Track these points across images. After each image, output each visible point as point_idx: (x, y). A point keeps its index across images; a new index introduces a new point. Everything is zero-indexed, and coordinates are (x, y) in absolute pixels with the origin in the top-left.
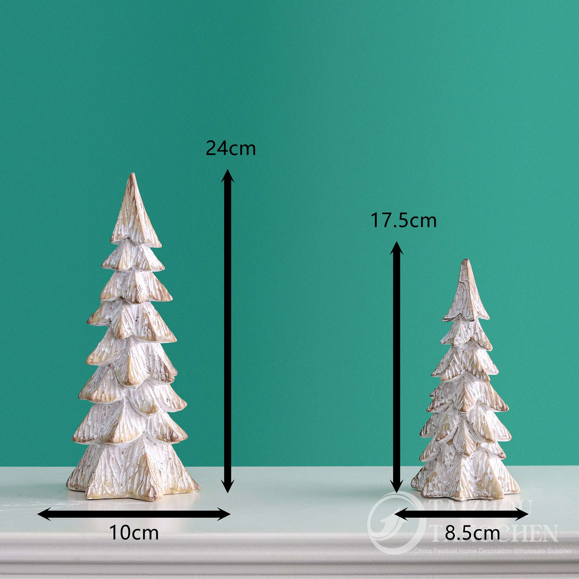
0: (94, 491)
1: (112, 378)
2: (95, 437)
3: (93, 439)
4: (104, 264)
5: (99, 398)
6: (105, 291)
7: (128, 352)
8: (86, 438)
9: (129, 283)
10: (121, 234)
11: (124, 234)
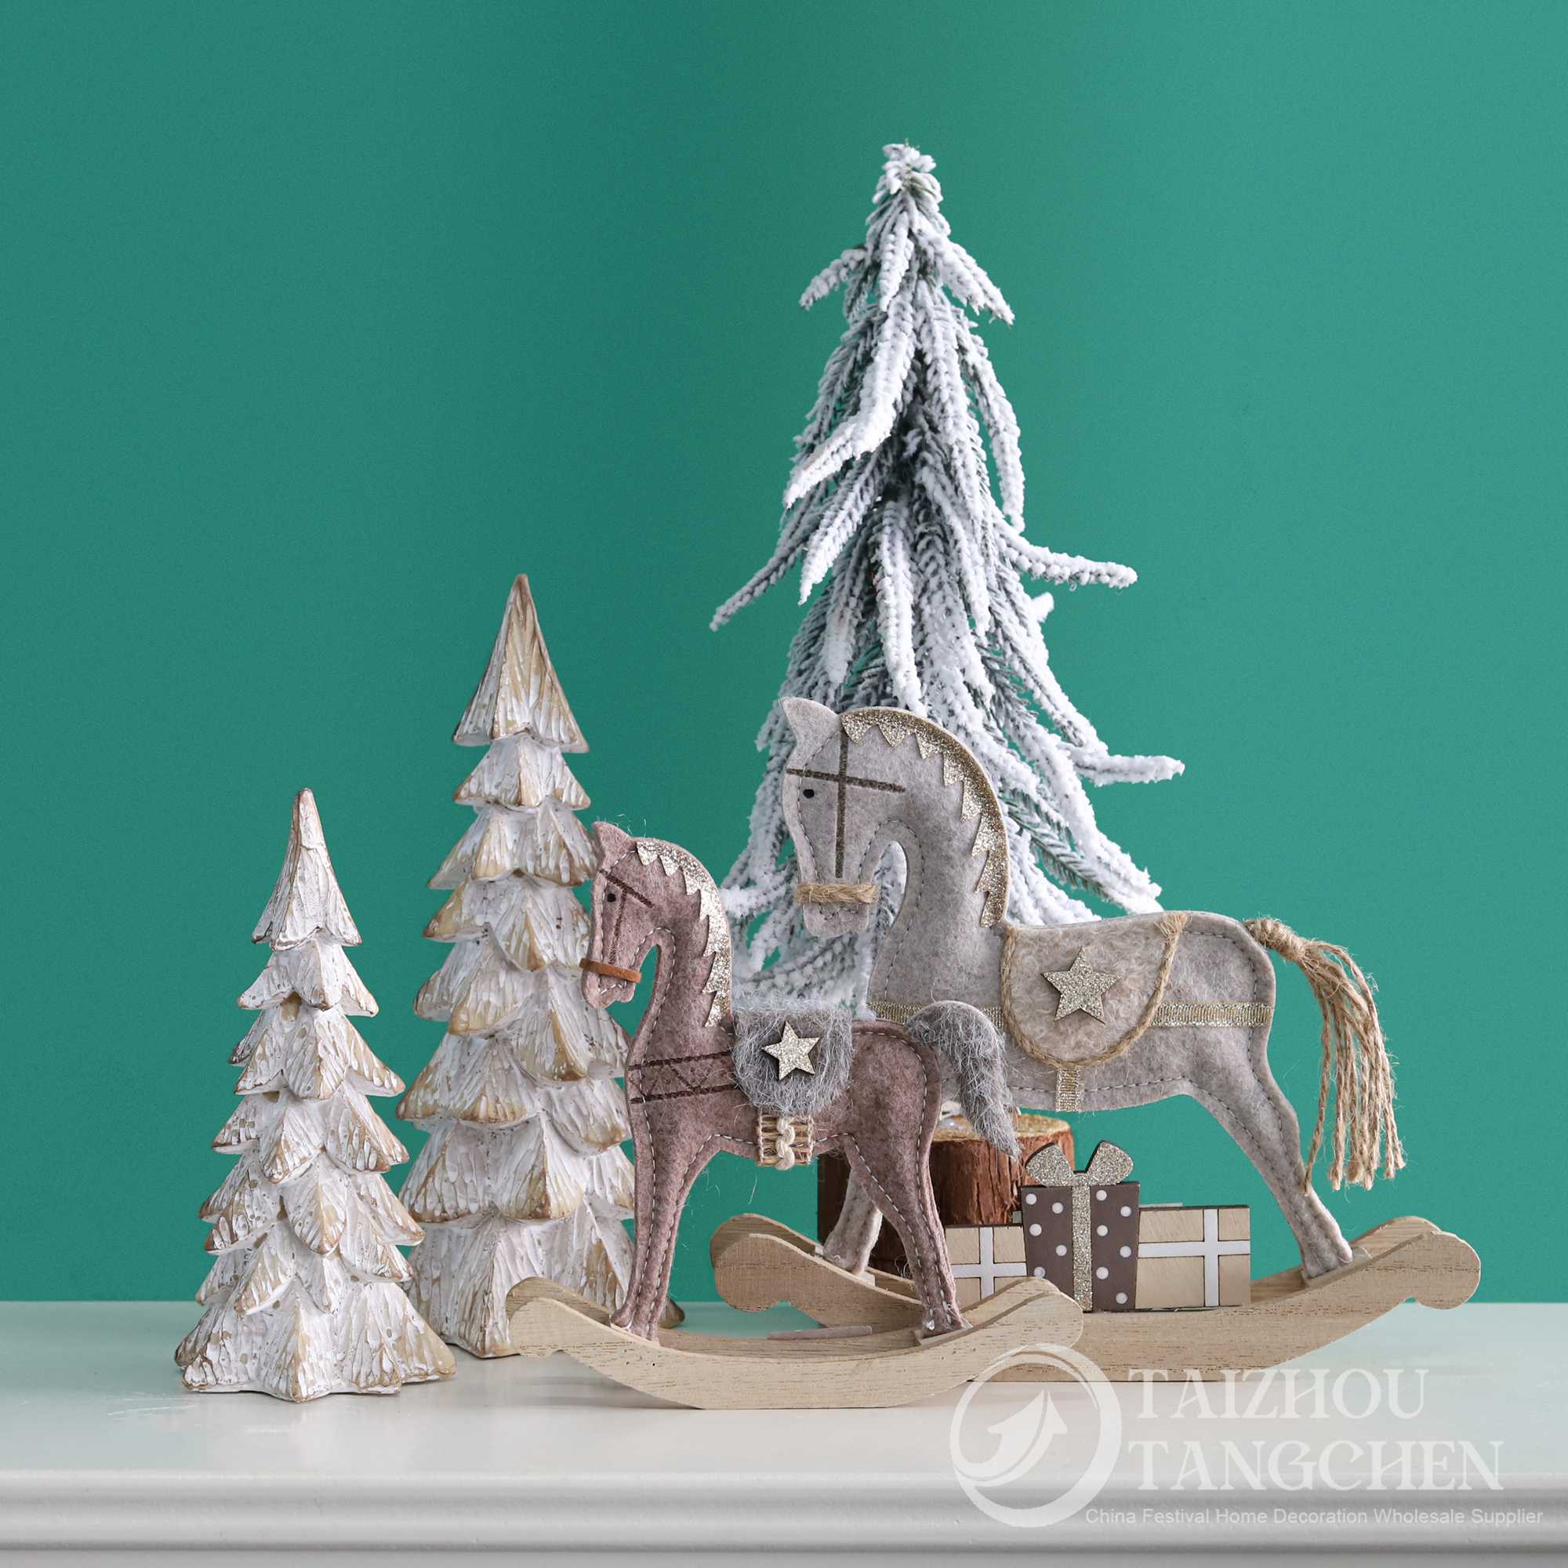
0: (496, 1337)
1: (506, 1066)
2: (473, 1207)
3: (469, 1213)
4: (463, 793)
5: (492, 1115)
6: (484, 857)
7: (546, 1001)
8: (450, 1212)
9: (540, 840)
10: (514, 722)
11: (522, 720)
